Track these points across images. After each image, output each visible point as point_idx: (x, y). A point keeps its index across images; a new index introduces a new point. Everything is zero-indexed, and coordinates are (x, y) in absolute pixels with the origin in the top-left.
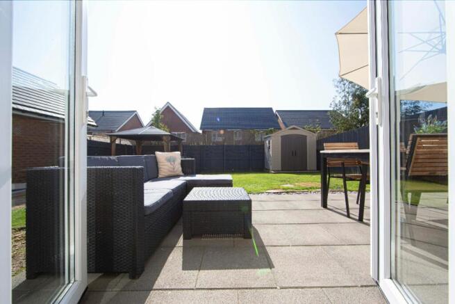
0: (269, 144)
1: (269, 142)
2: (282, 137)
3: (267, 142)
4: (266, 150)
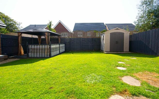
0: (103, 37)
1: (103, 36)
2: (110, 33)
3: (102, 36)
4: (102, 40)
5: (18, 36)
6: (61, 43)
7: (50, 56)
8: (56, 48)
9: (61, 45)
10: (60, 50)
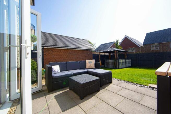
5: (99, 55)
6: (128, 59)
7: (119, 68)
8: (123, 62)
9: (127, 60)
10: (127, 65)
